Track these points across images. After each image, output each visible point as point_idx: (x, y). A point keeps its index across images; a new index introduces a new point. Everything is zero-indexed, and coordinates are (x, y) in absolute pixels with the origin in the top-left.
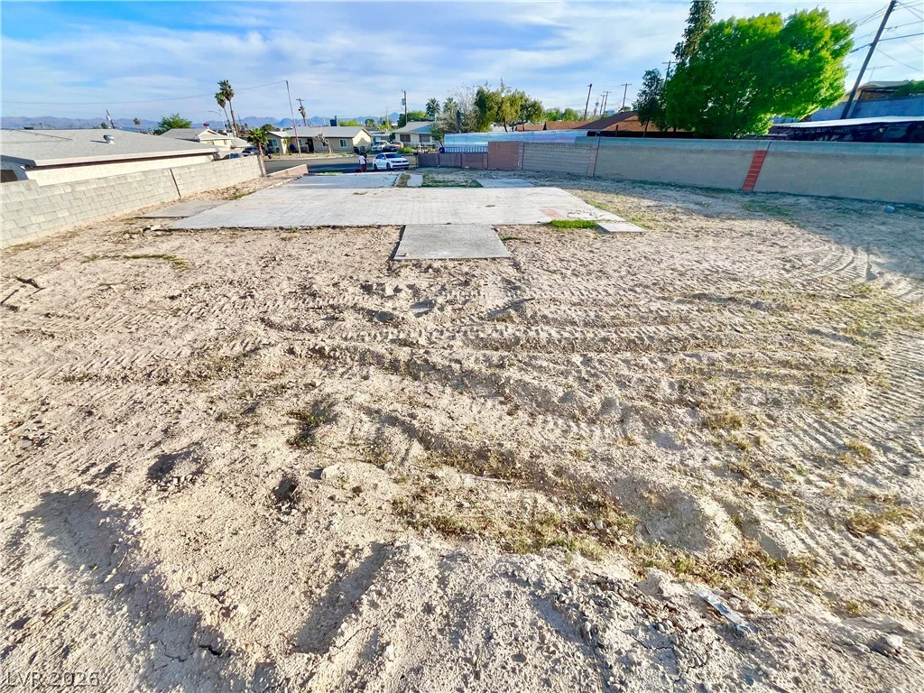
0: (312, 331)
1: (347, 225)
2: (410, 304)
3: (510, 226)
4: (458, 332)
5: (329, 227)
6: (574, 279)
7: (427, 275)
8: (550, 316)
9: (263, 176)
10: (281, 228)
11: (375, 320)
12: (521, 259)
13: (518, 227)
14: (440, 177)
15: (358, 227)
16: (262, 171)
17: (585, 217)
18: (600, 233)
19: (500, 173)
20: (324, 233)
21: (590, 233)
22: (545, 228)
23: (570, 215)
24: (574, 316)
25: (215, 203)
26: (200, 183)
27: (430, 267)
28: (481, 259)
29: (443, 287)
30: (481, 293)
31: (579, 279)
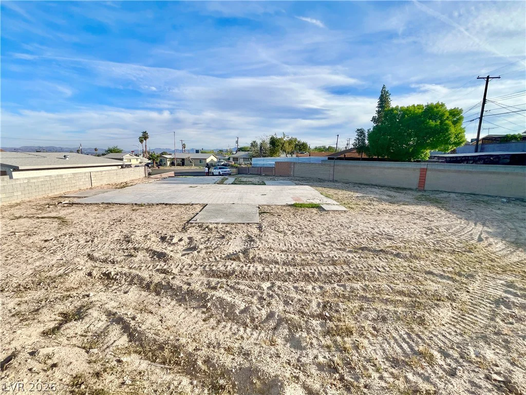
0: (113, 263)
1: (174, 203)
2: (184, 248)
3: (269, 206)
4: (201, 266)
5: (164, 204)
6: (291, 236)
7: (204, 232)
8: (264, 258)
9: (145, 177)
10: (136, 204)
11: (155, 257)
12: (265, 224)
13: (273, 207)
14: (245, 180)
15: (180, 204)
16: (145, 174)
17: (316, 202)
18: (320, 211)
19: (281, 178)
20: (160, 207)
21: (315, 210)
22: (289, 208)
23: (308, 201)
24: (278, 258)
25: (108, 190)
26: (106, 179)
27: (207, 227)
28: (240, 223)
29: (209, 238)
30: (229, 243)
31: (294, 236)
